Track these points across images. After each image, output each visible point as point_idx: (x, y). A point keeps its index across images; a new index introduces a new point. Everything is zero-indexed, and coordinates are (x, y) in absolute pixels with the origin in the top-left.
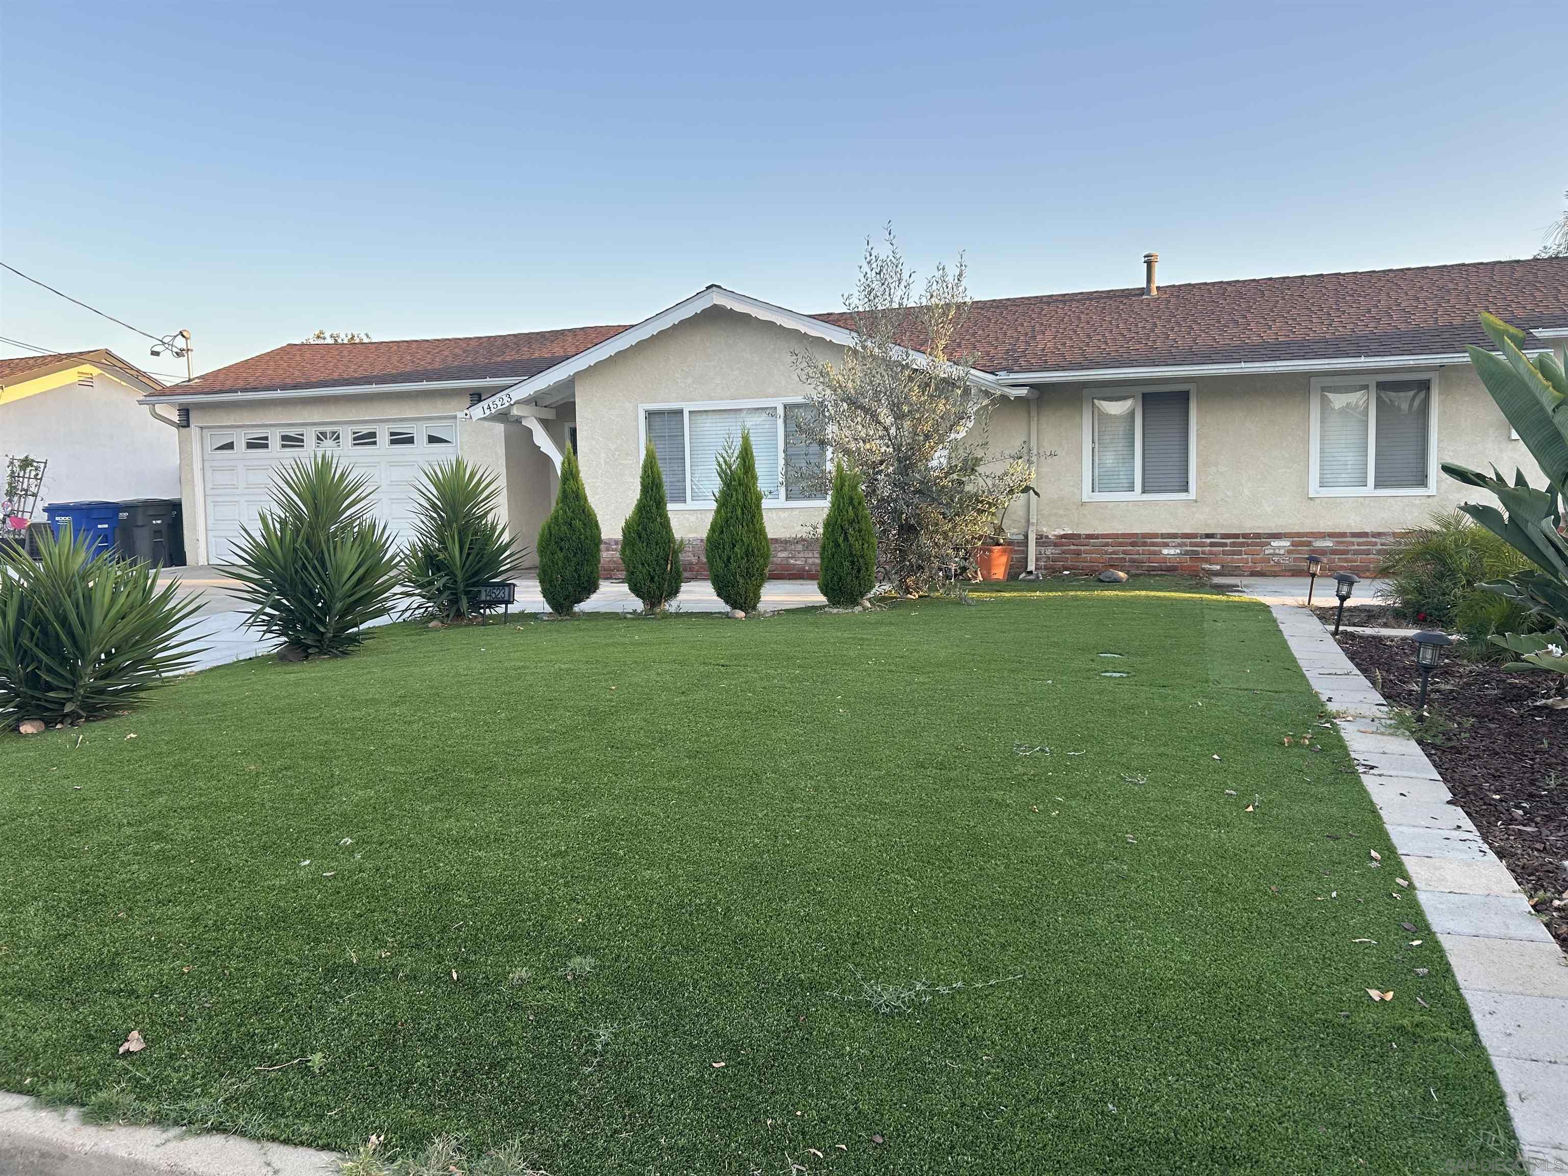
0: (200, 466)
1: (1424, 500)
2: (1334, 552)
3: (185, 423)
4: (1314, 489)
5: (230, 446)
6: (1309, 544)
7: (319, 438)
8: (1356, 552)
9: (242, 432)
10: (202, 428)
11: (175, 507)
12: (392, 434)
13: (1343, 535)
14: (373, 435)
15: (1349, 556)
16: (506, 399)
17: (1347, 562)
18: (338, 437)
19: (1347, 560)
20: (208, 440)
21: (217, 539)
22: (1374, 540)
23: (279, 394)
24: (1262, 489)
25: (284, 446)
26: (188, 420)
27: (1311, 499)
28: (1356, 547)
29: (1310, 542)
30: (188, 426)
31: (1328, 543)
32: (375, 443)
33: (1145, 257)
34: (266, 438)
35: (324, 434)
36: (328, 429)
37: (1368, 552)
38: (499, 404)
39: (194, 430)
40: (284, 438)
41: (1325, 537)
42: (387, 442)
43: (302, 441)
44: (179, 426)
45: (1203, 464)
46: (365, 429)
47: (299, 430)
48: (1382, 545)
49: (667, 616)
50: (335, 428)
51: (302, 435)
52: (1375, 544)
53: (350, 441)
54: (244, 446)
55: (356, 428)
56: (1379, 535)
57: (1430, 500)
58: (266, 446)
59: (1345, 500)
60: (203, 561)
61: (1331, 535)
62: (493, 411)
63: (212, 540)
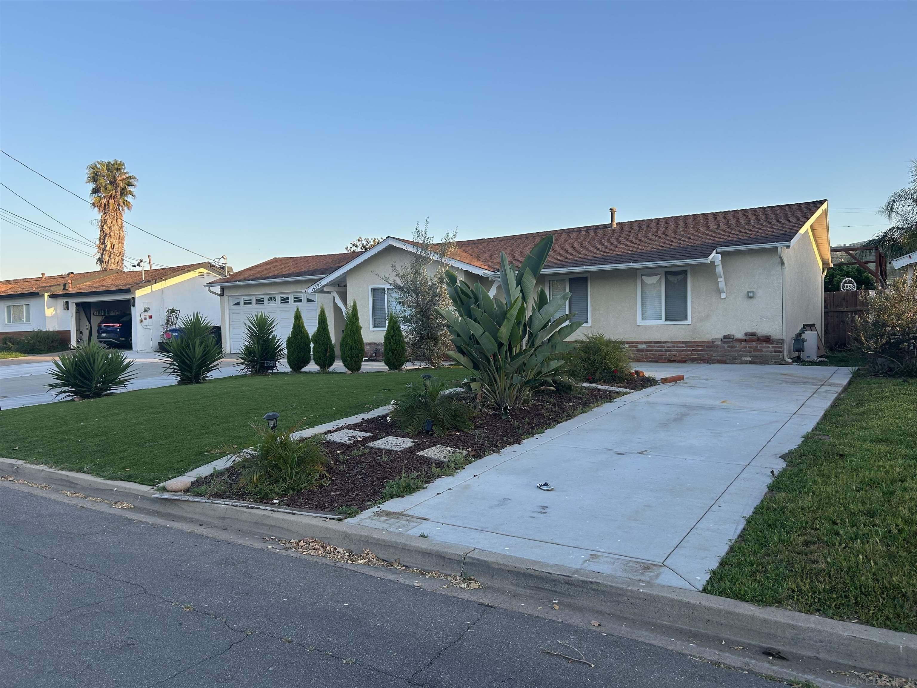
0: (228, 312)
1: (686, 326)
2: (647, 350)
3: (222, 294)
4: (639, 321)
5: (238, 304)
6: (636, 346)
7: (269, 300)
8: (656, 351)
9: (243, 297)
10: (229, 296)
11: (218, 329)
12: (295, 298)
13: (650, 342)
14: (288, 298)
15: (653, 352)
16: (320, 284)
17: (653, 355)
18: (276, 300)
19: (653, 354)
20: (231, 301)
21: (234, 343)
22: (663, 345)
23: (251, 282)
24: (618, 321)
25: (257, 303)
26: (223, 293)
27: (639, 326)
28: (656, 348)
29: (637, 346)
30: (223, 295)
31: (644, 346)
32: (288, 302)
33: (610, 209)
34: (251, 300)
35: (271, 298)
36: (272, 296)
37: (661, 351)
38: (317, 286)
39: (226, 297)
40: (257, 300)
41: (643, 343)
42: (293, 301)
43: (263, 301)
44: (220, 296)
45: (594, 310)
46: (285, 296)
47: (262, 297)
48: (667, 347)
49: (329, 373)
50: (274, 296)
51: (263, 299)
52: (664, 347)
53: (280, 301)
54: (243, 303)
55: (282, 296)
56: (665, 342)
57: (689, 326)
58: (250, 303)
59: (653, 326)
60: (228, 352)
61: (646, 343)
62: (315, 289)
63: (232, 343)
